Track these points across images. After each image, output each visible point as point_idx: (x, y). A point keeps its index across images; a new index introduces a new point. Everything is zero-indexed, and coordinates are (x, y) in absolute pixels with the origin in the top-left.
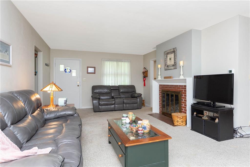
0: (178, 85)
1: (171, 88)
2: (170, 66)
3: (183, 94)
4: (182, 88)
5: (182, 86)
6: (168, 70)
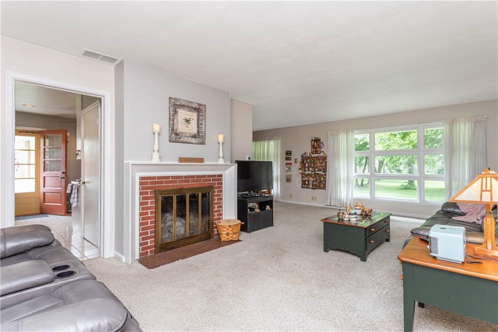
0: (206, 175)
1: (188, 181)
2: (186, 136)
3: (216, 190)
4: (213, 180)
5: (215, 176)
6: (179, 142)
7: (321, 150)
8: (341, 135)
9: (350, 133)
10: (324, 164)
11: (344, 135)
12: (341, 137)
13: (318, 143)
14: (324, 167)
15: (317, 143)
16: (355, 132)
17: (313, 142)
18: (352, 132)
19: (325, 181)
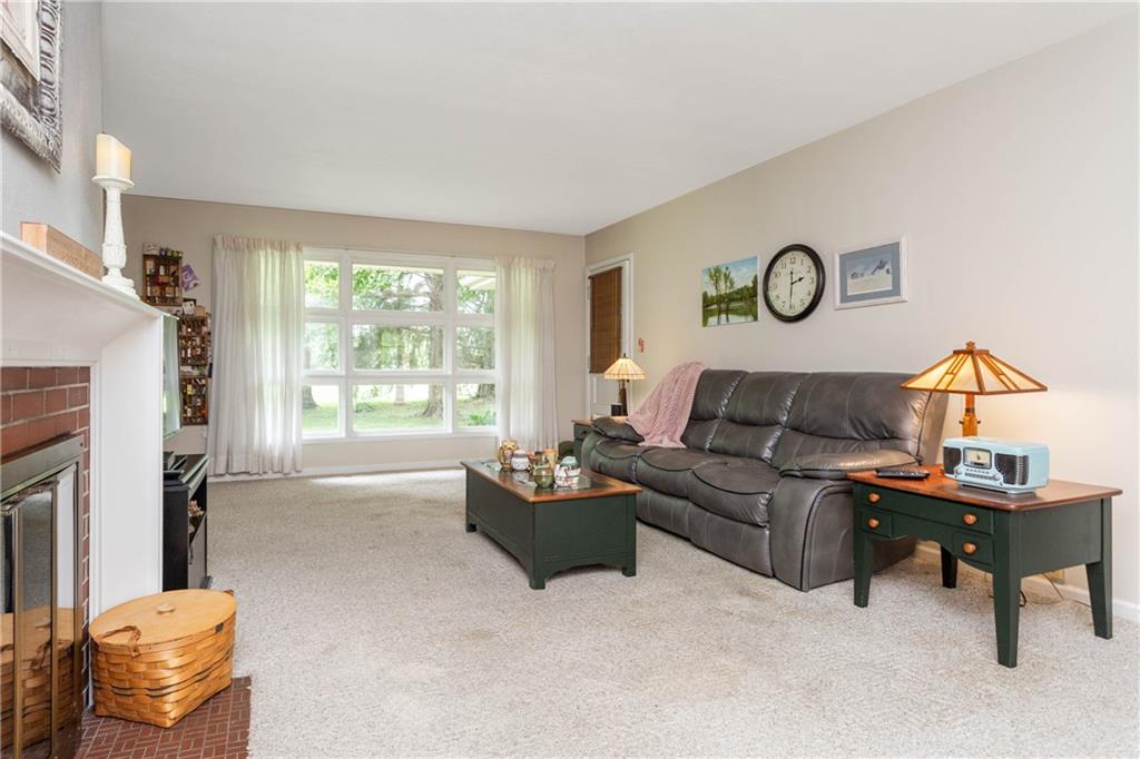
7: (186, 295)
8: (262, 253)
9: (293, 253)
10: (198, 340)
11: (273, 258)
12: (262, 260)
13: (173, 269)
14: (199, 351)
15: (167, 269)
16: (306, 251)
17: (150, 265)
18: (298, 248)
19: (204, 398)
